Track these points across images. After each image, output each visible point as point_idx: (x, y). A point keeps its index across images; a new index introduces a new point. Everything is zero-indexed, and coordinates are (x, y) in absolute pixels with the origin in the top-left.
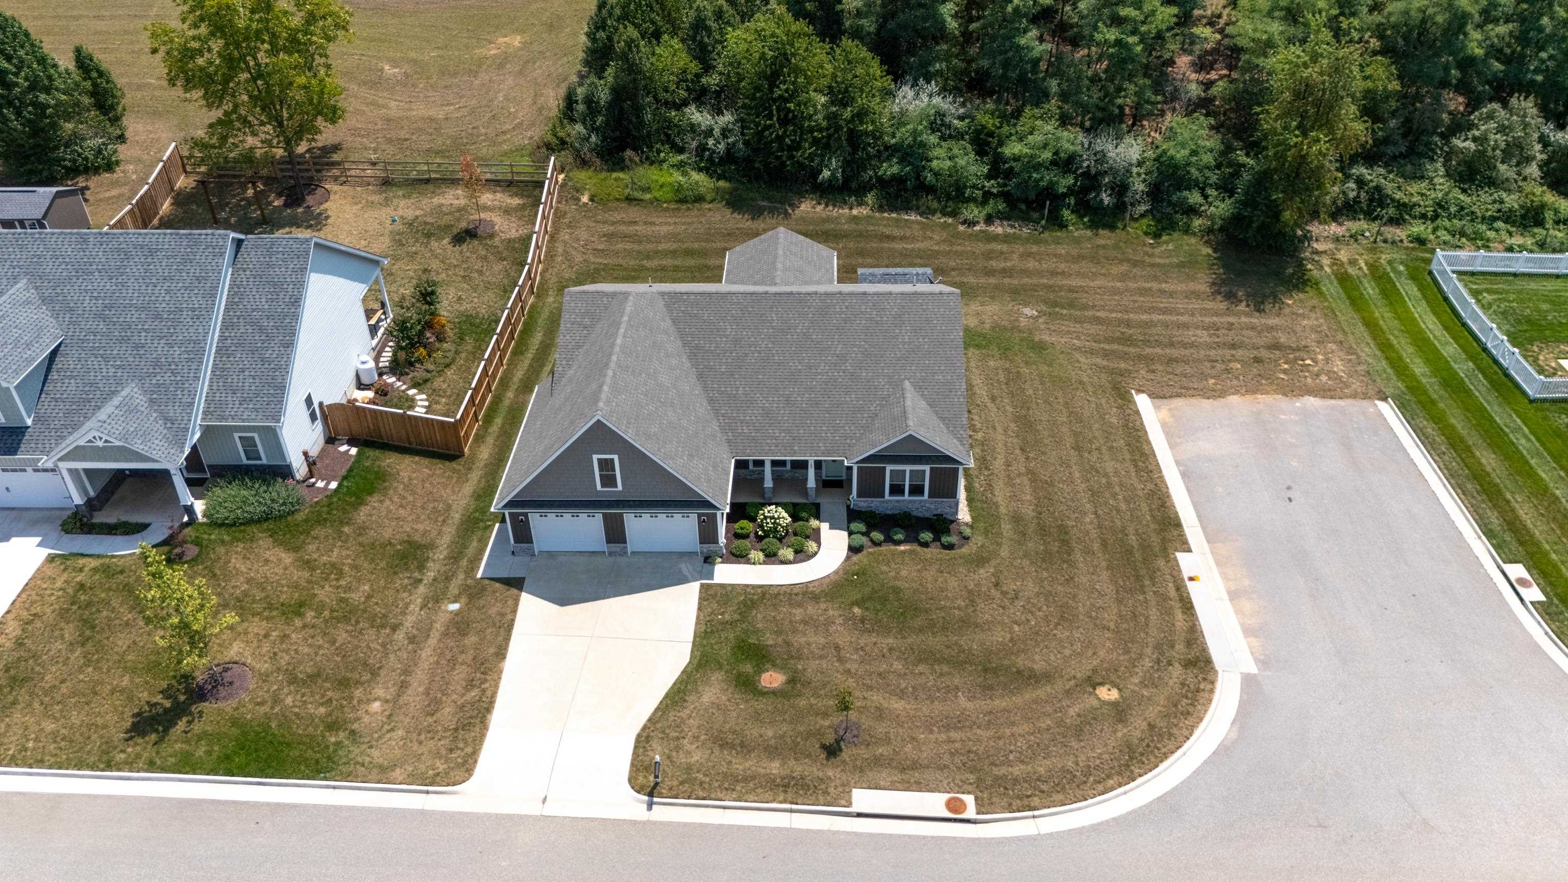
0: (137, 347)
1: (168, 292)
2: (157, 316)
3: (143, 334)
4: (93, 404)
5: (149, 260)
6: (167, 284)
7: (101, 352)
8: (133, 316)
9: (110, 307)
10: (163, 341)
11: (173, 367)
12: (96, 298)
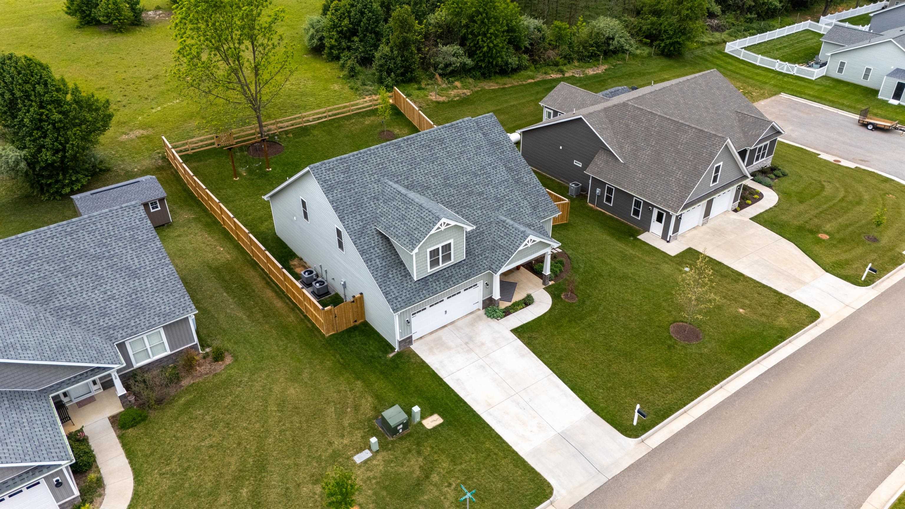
0: (481, 194)
1: (469, 159)
2: (476, 175)
3: (477, 186)
4: (486, 233)
5: (444, 146)
6: (465, 156)
7: (465, 204)
8: (464, 179)
9: (448, 179)
10: (490, 187)
11: (507, 198)
12: (436, 176)
